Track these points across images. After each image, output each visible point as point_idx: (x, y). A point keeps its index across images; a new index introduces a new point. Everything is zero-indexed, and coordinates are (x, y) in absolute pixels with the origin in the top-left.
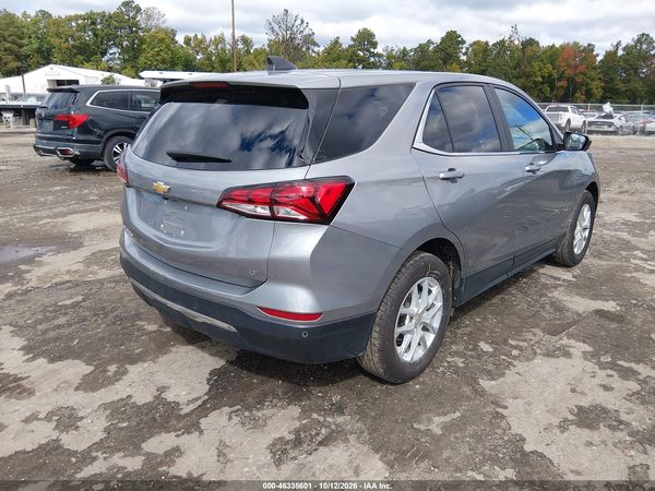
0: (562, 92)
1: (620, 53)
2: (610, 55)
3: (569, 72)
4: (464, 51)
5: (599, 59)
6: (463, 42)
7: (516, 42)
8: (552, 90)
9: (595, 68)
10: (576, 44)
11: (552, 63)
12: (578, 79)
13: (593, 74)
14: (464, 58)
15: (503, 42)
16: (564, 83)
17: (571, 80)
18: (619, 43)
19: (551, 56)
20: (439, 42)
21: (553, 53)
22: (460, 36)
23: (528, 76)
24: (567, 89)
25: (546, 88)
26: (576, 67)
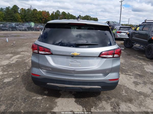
0: (44, 22)
1: (54, 14)
2: (52, 14)
3: (45, 17)
4: (19, 10)
5: (50, 15)
6: (19, 8)
7: (32, 9)
8: (42, 21)
9: (50, 17)
10: (45, 11)
11: (41, 15)
12: (47, 19)
13: (50, 18)
14: (20, 12)
15: (29, 9)
16: (44, 20)
17: (45, 19)
18: (54, 12)
19: (40, 13)
20: (12, 7)
21: (41, 13)
22: (17, 6)
23: (36, 18)
24: (45, 21)
25: (40, 20)
26: (46, 16)
